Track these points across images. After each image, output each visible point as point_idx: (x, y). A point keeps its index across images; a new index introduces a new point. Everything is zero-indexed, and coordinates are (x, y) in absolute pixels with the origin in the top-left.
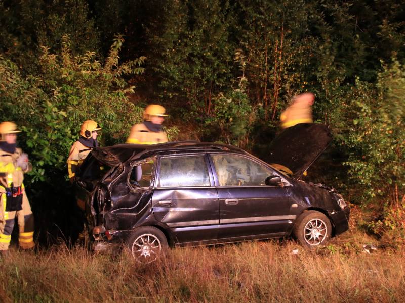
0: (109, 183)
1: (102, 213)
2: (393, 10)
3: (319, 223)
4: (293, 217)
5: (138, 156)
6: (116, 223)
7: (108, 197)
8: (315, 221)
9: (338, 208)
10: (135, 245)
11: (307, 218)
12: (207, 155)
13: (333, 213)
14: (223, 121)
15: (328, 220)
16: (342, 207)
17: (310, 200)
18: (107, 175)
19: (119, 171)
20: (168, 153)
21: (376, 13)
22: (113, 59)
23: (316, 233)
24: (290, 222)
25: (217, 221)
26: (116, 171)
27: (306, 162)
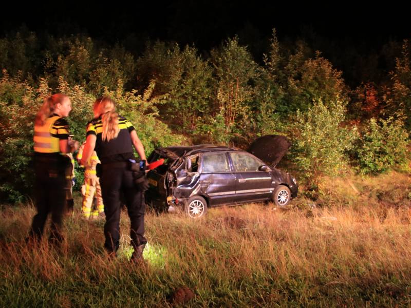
0: (176, 169)
1: (171, 188)
2: (293, 73)
3: (285, 192)
4: (273, 189)
5: (189, 153)
6: (180, 194)
7: (175, 178)
8: (283, 192)
9: (293, 183)
10: (190, 208)
11: (279, 190)
12: (228, 153)
13: (291, 187)
14: (203, 133)
15: (289, 190)
16: (295, 183)
17: (281, 179)
18: (172, 165)
19: (179, 162)
20: (207, 152)
21: (284, 75)
22: (147, 95)
23: (283, 198)
24: (271, 192)
25: (234, 192)
26: (178, 163)
27: (278, 157)
